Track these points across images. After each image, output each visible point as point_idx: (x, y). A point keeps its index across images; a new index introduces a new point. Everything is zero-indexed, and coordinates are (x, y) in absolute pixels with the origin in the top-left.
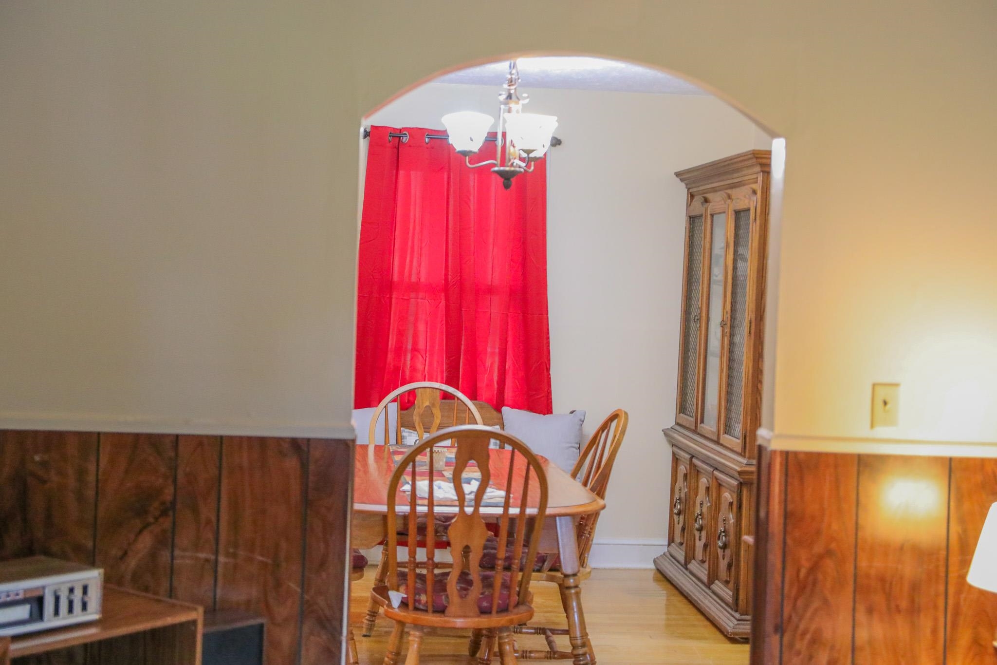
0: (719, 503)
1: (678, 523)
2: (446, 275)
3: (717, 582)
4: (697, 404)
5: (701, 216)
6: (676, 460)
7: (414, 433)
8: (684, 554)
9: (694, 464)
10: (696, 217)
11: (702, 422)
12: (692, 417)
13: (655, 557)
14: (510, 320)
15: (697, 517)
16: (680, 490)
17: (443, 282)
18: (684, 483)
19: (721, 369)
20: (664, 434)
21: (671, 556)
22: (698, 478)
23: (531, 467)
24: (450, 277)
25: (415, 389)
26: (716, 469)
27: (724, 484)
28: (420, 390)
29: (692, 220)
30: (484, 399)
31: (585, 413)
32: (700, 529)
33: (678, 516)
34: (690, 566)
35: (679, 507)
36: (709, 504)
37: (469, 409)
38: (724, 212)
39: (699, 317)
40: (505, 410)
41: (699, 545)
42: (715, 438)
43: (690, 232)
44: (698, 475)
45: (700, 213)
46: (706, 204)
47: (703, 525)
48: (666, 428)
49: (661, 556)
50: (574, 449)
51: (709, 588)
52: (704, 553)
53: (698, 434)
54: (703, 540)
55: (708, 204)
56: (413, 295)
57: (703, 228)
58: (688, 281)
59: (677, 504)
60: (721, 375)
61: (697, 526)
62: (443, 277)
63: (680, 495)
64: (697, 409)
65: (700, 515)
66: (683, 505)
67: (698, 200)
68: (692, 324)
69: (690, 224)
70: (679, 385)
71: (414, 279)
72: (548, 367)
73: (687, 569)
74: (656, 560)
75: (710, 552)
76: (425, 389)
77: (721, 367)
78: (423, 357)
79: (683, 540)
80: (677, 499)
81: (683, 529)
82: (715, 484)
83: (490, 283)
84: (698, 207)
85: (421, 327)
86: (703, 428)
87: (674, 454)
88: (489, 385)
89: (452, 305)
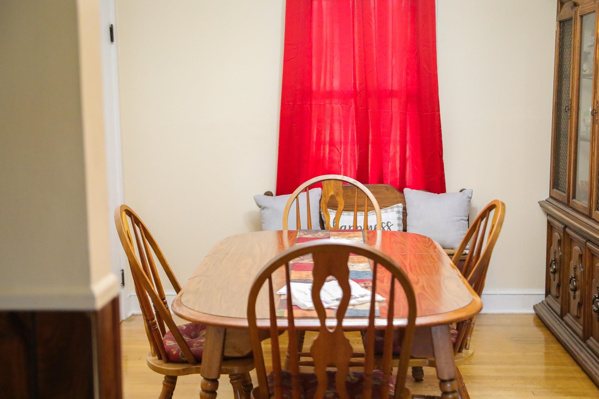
0: (592, 271)
1: (554, 280)
2: (355, 84)
3: (591, 338)
4: (569, 183)
5: (571, 19)
6: (550, 227)
7: (333, 212)
8: (560, 307)
9: (567, 233)
10: (565, 21)
11: (574, 197)
12: (564, 192)
13: (535, 304)
14: (408, 117)
15: (571, 279)
16: (555, 253)
17: (353, 89)
18: (558, 248)
19: (592, 152)
20: (540, 205)
21: (548, 305)
22: (571, 245)
23: (396, 280)
24: (357, 85)
25: (321, 181)
26: (589, 240)
27: (596, 255)
28: (325, 182)
29: (562, 24)
30: (389, 182)
31: (472, 191)
32: (575, 290)
33: (553, 274)
34: (566, 318)
35: (554, 267)
36: (582, 270)
37: (368, 196)
38: (594, 12)
39: (569, 108)
40: (406, 190)
41: (574, 304)
42: (587, 213)
43: (560, 34)
44: (571, 243)
45: (570, 16)
46: (575, 7)
47: (578, 287)
48: (542, 200)
49: (540, 303)
50: (464, 222)
51: (584, 341)
52: (579, 311)
53: (571, 207)
54: (578, 300)
55: (578, 7)
56: (327, 101)
57: (573, 29)
58: (558, 77)
59: (552, 264)
60: (592, 158)
61: (571, 287)
62: (353, 86)
63: (555, 257)
64: (569, 186)
65: (574, 278)
66: (558, 265)
67: (567, 6)
68: (563, 114)
69: (560, 28)
70: (552, 165)
71: (328, 88)
72: (441, 154)
73: (562, 319)
74: (536, 307)
75: (584, 311)
76: (330, 181)
77: (592, 151)
78: (339, 151)
79: (559, 294)
80: (552, 261)
81: (559, 286)
82: (588, 254)
83: (390, 89)
84: (567, 11)
85: (336, 127)
86: (575, 202)
87: (549, 223)
88: (394, 171)
89: (360, 107)
